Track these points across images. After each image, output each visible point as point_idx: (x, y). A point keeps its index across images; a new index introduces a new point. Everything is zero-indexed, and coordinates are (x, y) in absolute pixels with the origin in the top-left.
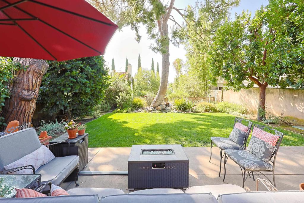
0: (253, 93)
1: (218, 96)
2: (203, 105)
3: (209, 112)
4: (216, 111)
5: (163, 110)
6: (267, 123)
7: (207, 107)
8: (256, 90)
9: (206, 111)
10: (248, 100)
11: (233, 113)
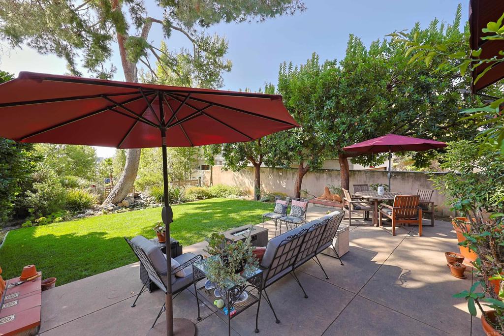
0: (246, 173)
1: (205, 177)
2: (193, 191)
3: (202, 199)
4: (211, 197)
5: (133, 207)
6: (264, 201)
7: (199, 193)
8: (250, 169)
9: (198, 198)
10: (242, 180)
11: (230, 196)
